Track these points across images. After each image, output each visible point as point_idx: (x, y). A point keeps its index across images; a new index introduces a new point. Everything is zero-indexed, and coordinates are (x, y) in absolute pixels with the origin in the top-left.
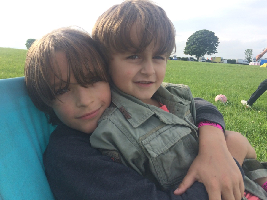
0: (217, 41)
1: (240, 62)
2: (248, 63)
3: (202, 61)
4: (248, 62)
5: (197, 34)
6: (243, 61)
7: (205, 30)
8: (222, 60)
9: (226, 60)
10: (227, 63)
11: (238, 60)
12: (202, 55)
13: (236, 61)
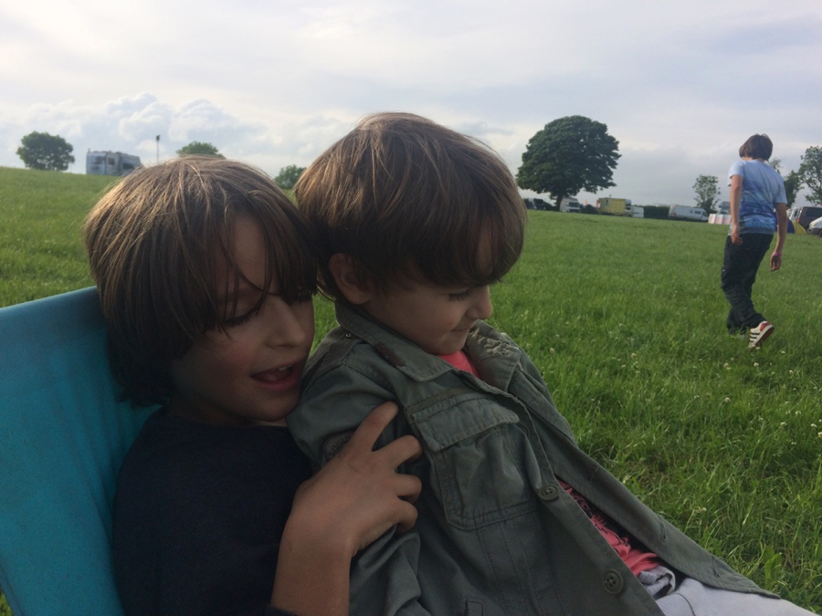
0: (615, 151)
1: (680, 213)
2: (704, 218)
3: (572, 211)
4: (704, 214)
5: (555, 128)
6: (691, 212)
7: (579, 117)
8: (628, 205)
9: (641, 206)
10: (642, 216)
11: (674, 208)
12: (571, 192)
13: (670, 212)
